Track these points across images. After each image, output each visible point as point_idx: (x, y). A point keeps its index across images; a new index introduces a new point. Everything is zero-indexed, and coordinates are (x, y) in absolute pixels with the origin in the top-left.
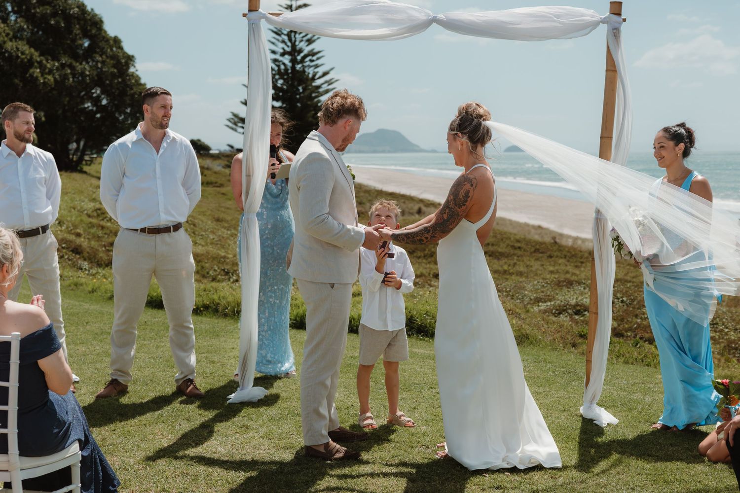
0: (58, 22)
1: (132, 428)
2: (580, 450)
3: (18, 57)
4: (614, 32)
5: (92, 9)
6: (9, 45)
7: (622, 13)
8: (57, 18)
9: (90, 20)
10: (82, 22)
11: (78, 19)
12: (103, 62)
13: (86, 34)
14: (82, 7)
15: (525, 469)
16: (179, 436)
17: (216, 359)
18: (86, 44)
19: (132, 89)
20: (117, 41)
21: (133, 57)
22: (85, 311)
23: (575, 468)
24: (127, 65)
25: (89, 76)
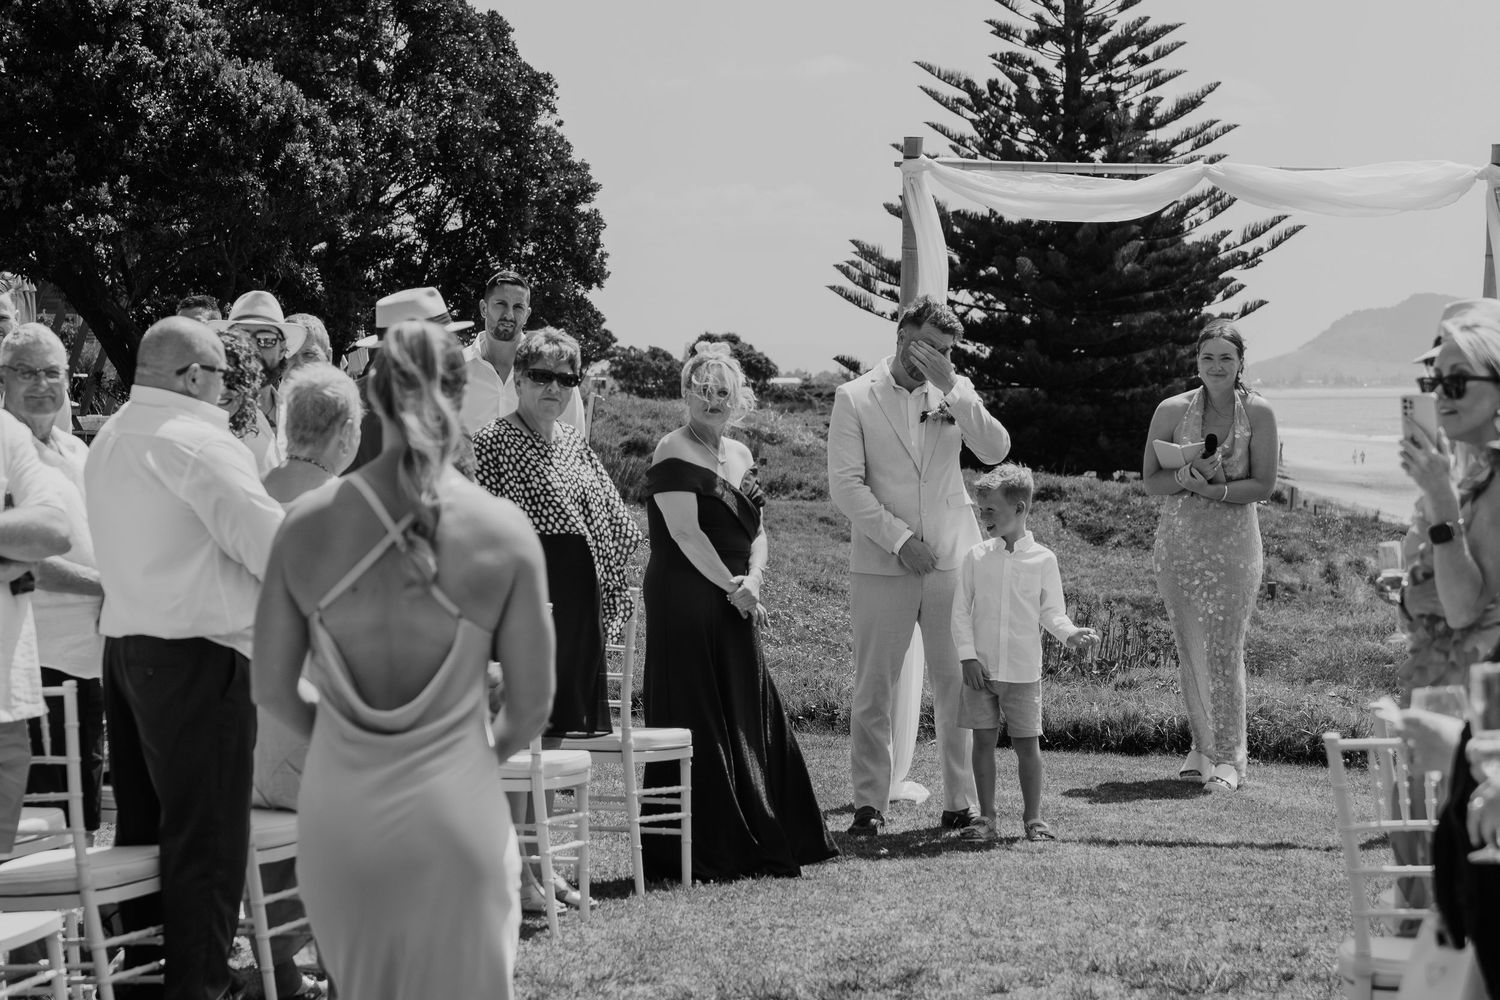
3: (254, 110)
4: (1496, 195)
6: (232, 75)
12: (458, 100)
18: (401, 45)
19: (544, 183)
20: (496, 27)
24: (530, 107)
25: (413, 143)
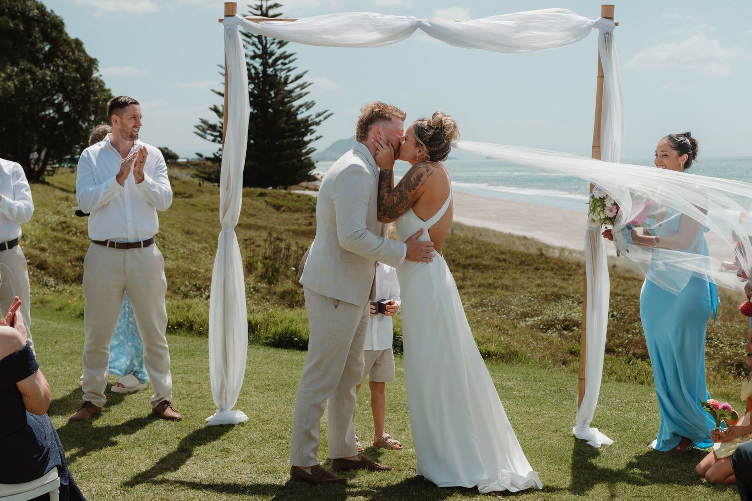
0: (17, 25)
1: (108, 452)
2: (573, 472)
4: (605, 37)
5: (52, 11)
7: (614, 17)
8: (17, 21)
9: (50, 22)
10: (42, 25)
11: (38, 22)
12: (65, 67)
13: (46, 38)
14: (41, 8)
15: (518, 493)
16: (157, 460)
17: (192, 379)
18: (47, 48)
19: (96, 95)
20: (78, 44)
21: (96, 60)
22: (53, 330)
23: (569, 490)
24: (90, 70)
25: (49, 81)
